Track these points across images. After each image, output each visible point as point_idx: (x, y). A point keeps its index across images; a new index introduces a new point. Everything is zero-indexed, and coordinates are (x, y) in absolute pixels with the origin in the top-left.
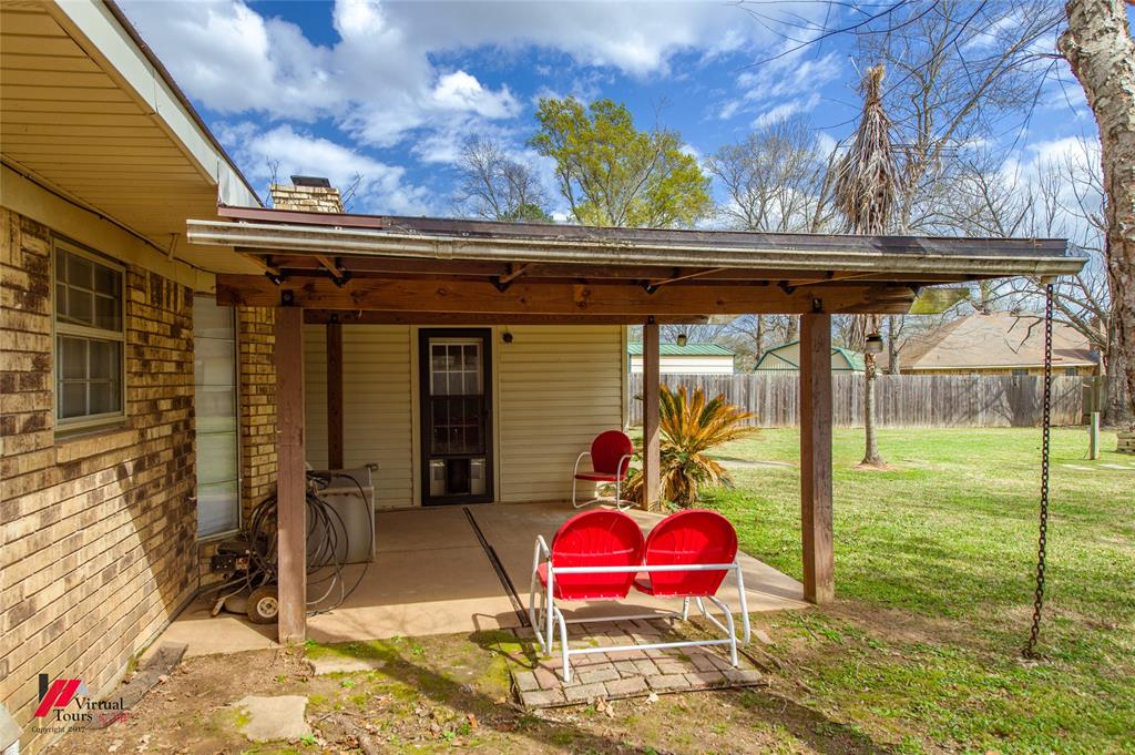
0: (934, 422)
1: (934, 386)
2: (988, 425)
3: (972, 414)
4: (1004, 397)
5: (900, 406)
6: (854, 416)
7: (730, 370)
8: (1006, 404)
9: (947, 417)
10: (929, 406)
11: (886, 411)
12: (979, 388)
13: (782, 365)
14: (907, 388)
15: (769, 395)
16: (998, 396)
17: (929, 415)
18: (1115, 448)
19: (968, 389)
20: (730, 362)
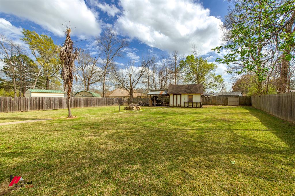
0: (107, 105)
1: (107, 99)
2: (115, 106)
3: (113, 104)
4: (118, 101)
5: (101, 103)
6: (92, 105)
7: (64, 96)
8: (118, 102)
9: (109, 105)
10: (106, 103)
11: (98, 104)
12: (114, 100)
13: (80, 95)
14: (102, 100)
15: (73, 101)
16: (117, 101)
17: (106, 104)
18: (124, 109)
19: (112, 100)
20: (63, 94)
